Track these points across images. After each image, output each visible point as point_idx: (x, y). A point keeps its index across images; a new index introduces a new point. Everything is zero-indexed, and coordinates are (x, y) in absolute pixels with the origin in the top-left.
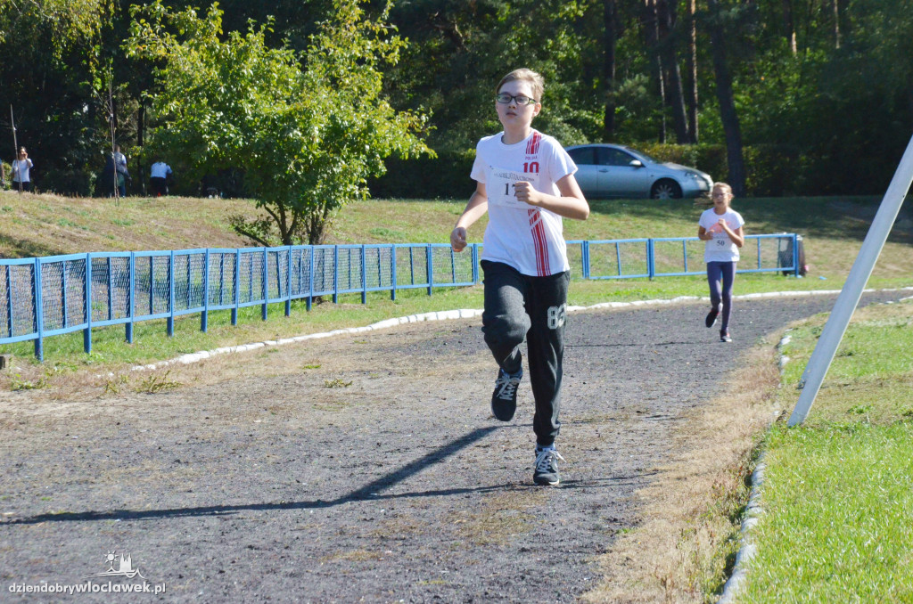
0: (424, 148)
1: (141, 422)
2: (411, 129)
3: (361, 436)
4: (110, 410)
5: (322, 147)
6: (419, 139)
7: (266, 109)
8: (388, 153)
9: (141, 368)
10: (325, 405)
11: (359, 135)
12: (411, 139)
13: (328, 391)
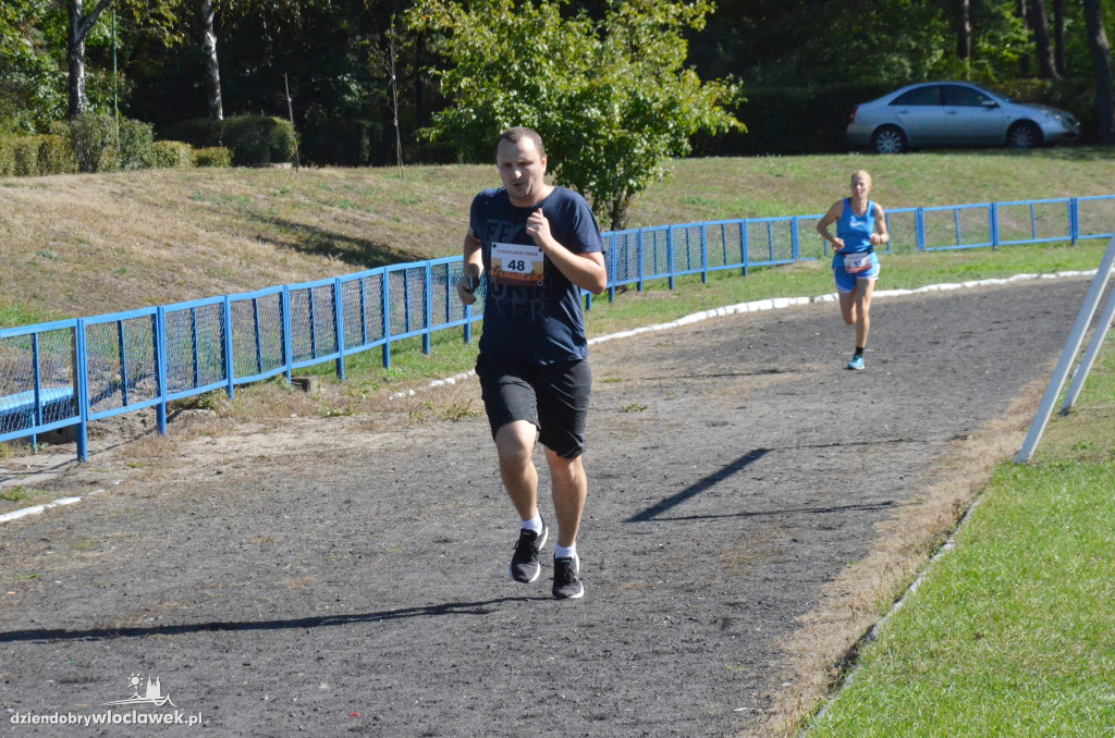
0: (734, 122)
1: (452, 455)
2: (718, 102)
3: (650, 468)
4: (420, 441)
5: (623, 125)
6: (727, 113)
7: (561, 85)
8: (693, 129)
9: (440, 383)
10: (620, 433)
11: (662, 111)
12: (719, 113)
13: (624, 417)
